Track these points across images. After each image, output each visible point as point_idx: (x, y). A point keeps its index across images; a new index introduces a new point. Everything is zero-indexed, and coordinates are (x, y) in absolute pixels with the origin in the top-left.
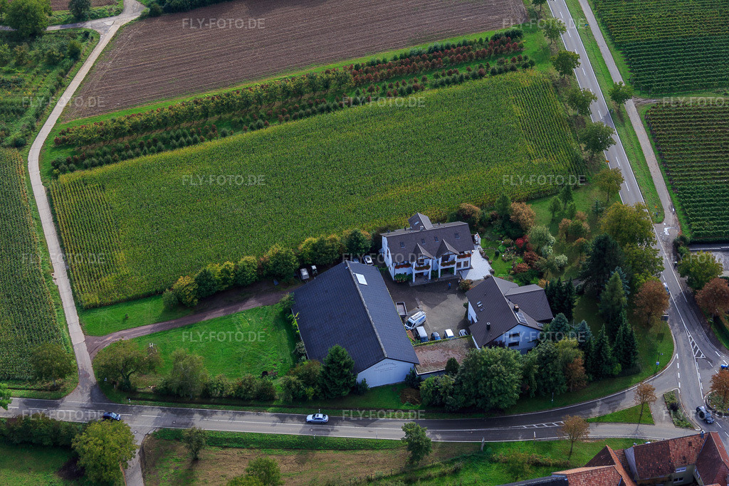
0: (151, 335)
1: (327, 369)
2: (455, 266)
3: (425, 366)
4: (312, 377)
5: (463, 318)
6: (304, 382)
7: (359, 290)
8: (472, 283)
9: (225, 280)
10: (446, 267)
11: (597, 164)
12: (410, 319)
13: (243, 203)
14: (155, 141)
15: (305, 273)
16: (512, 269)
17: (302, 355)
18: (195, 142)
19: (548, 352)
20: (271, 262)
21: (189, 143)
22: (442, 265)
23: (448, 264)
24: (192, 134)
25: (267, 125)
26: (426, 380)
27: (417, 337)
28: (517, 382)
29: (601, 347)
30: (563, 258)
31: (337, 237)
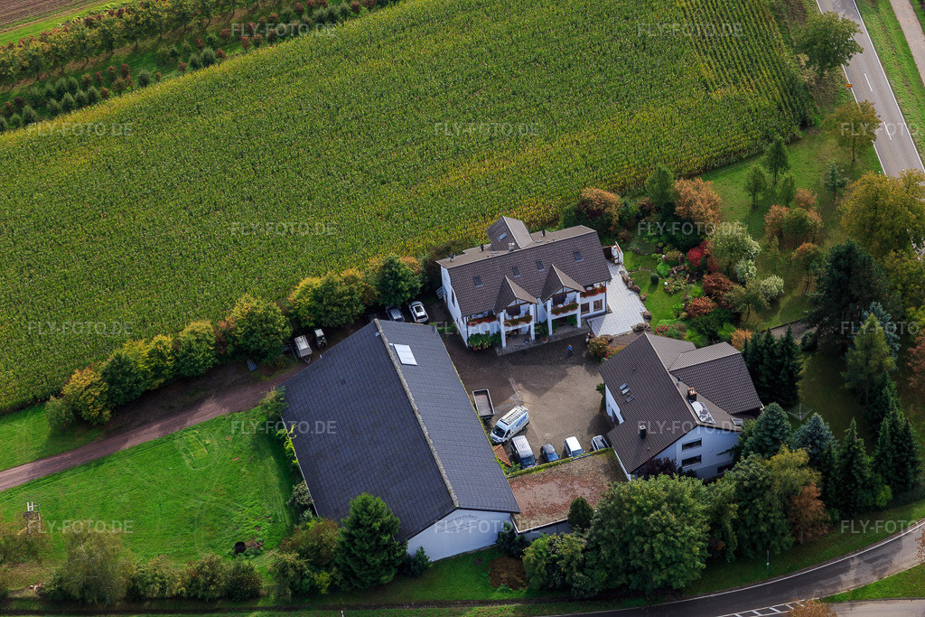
0: (30, 484)
1: (350, 537)
2: (578, 311)
3: (531, 515)
4: (323, 552)
5: (597, 412)
6: (311, 563)
7: (402, 376)
8: (611, 341)
9: (158, 371)
10: (562, 315)
11: (831, 90)
12: (499, 423)
13: (184, 214)
14: (19, 103)
15: (303, 345)
16: (684, 310)
17: (305, 507)
18: (92, 100)
19: (753, 478)
20: (239, 330)
21: (81, 104)
22: (554, 312)
23: (565, 310)
24: (85, 85)
25: (221, 56)
26: (534, 544)
27: (515, 458)
28: (699, 540)
29: (851, 459)
30: (774, 282)
31: (358, 272)
